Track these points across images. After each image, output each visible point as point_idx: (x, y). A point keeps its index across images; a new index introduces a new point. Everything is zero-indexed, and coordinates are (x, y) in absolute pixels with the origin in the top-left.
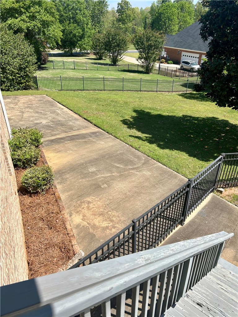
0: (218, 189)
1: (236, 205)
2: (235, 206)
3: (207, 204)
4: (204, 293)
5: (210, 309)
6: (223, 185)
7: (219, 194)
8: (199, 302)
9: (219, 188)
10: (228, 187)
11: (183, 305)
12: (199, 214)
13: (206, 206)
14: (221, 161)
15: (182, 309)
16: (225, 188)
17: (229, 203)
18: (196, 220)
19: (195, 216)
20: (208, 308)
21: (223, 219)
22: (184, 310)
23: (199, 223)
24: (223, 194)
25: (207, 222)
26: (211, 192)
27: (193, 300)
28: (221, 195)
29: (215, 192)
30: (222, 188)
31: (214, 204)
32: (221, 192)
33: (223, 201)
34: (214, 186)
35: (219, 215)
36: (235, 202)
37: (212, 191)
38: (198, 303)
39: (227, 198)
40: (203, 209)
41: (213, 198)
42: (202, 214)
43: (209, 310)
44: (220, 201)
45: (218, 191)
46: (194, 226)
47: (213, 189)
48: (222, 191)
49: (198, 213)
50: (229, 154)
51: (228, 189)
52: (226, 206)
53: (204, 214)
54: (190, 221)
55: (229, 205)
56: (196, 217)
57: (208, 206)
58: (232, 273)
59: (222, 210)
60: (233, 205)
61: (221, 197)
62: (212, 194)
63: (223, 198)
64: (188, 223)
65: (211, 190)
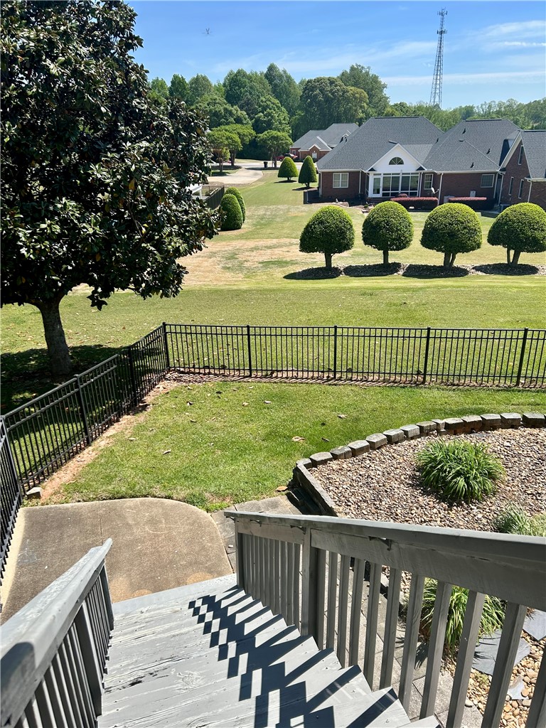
0: (28, 493)
1: (79, 501)
2: (77, 504)
3: (24, 535)
4: (129, 665)
5: (156, 672)
6: (34, 482)
7: (34, 501)
8: (132, 679)
9: (28, 491)
10: (44, 479)
11: (113, 703)
12: (20, 565)
13: (24, 539)
14: (4, 434)
15: (115, 711)
16: (39, 483)
17: (65, 505)
18: (21, 580)
19: (16, 574)
20: (151, 674)
21: (73, 539)
22: (120, 709)
23: (32, 580)
24: (43, 498)
25: (46, 567)
26: (17, 508)
27: (120, 687)
28: (41, 501)
29: (26, 502)
30: (34, 486)
31: (38, 527)
32: (37, 495)
33: (51, 508)
34: (18, 491)
35: (61, 539)
36: (74, 497)
37: (20, 503)
38: (131, 682)
39: (55, 498)
40: (22, 549)
41: (30, 517)
42: (27, 561)
43: (155, 674)
44: (46, 514)
45: (30, 497)
46: (26, 592)
47: (19, 498)
48: (39, 493)
49: (18, 563)
50: (11, 412)
51: (47, 483)
52: (62, 514)
53: (31, 556)
54: (11, 591)
55: (67, 509)
56: (18, 576)
57: (28, 538)
58: (144, 610)
59: (60, 526)
60: (74, 504)
61: (43, 504)
62: (21, 510)
63: (47, 504)
64: (9, 599)
65: (15, 502)
